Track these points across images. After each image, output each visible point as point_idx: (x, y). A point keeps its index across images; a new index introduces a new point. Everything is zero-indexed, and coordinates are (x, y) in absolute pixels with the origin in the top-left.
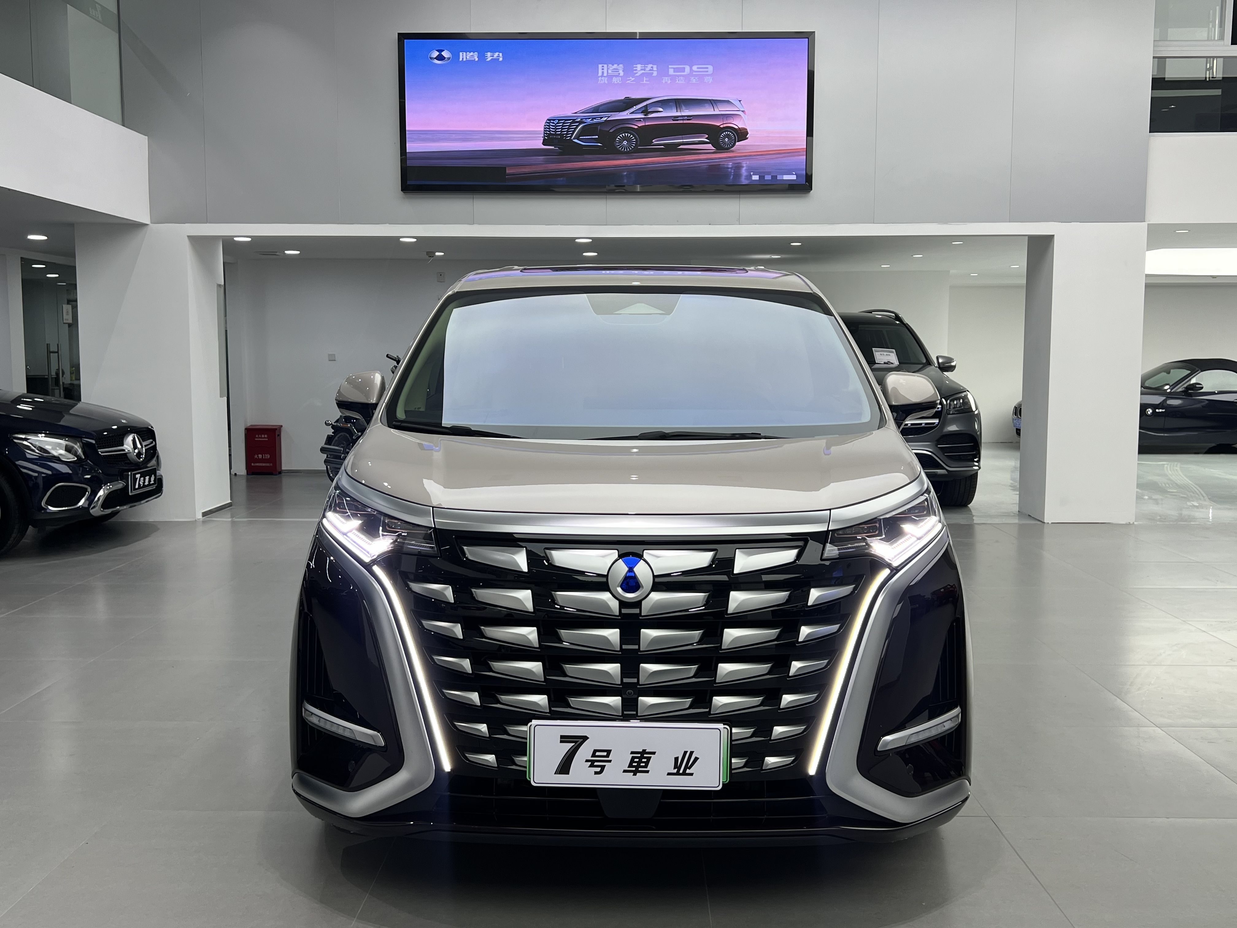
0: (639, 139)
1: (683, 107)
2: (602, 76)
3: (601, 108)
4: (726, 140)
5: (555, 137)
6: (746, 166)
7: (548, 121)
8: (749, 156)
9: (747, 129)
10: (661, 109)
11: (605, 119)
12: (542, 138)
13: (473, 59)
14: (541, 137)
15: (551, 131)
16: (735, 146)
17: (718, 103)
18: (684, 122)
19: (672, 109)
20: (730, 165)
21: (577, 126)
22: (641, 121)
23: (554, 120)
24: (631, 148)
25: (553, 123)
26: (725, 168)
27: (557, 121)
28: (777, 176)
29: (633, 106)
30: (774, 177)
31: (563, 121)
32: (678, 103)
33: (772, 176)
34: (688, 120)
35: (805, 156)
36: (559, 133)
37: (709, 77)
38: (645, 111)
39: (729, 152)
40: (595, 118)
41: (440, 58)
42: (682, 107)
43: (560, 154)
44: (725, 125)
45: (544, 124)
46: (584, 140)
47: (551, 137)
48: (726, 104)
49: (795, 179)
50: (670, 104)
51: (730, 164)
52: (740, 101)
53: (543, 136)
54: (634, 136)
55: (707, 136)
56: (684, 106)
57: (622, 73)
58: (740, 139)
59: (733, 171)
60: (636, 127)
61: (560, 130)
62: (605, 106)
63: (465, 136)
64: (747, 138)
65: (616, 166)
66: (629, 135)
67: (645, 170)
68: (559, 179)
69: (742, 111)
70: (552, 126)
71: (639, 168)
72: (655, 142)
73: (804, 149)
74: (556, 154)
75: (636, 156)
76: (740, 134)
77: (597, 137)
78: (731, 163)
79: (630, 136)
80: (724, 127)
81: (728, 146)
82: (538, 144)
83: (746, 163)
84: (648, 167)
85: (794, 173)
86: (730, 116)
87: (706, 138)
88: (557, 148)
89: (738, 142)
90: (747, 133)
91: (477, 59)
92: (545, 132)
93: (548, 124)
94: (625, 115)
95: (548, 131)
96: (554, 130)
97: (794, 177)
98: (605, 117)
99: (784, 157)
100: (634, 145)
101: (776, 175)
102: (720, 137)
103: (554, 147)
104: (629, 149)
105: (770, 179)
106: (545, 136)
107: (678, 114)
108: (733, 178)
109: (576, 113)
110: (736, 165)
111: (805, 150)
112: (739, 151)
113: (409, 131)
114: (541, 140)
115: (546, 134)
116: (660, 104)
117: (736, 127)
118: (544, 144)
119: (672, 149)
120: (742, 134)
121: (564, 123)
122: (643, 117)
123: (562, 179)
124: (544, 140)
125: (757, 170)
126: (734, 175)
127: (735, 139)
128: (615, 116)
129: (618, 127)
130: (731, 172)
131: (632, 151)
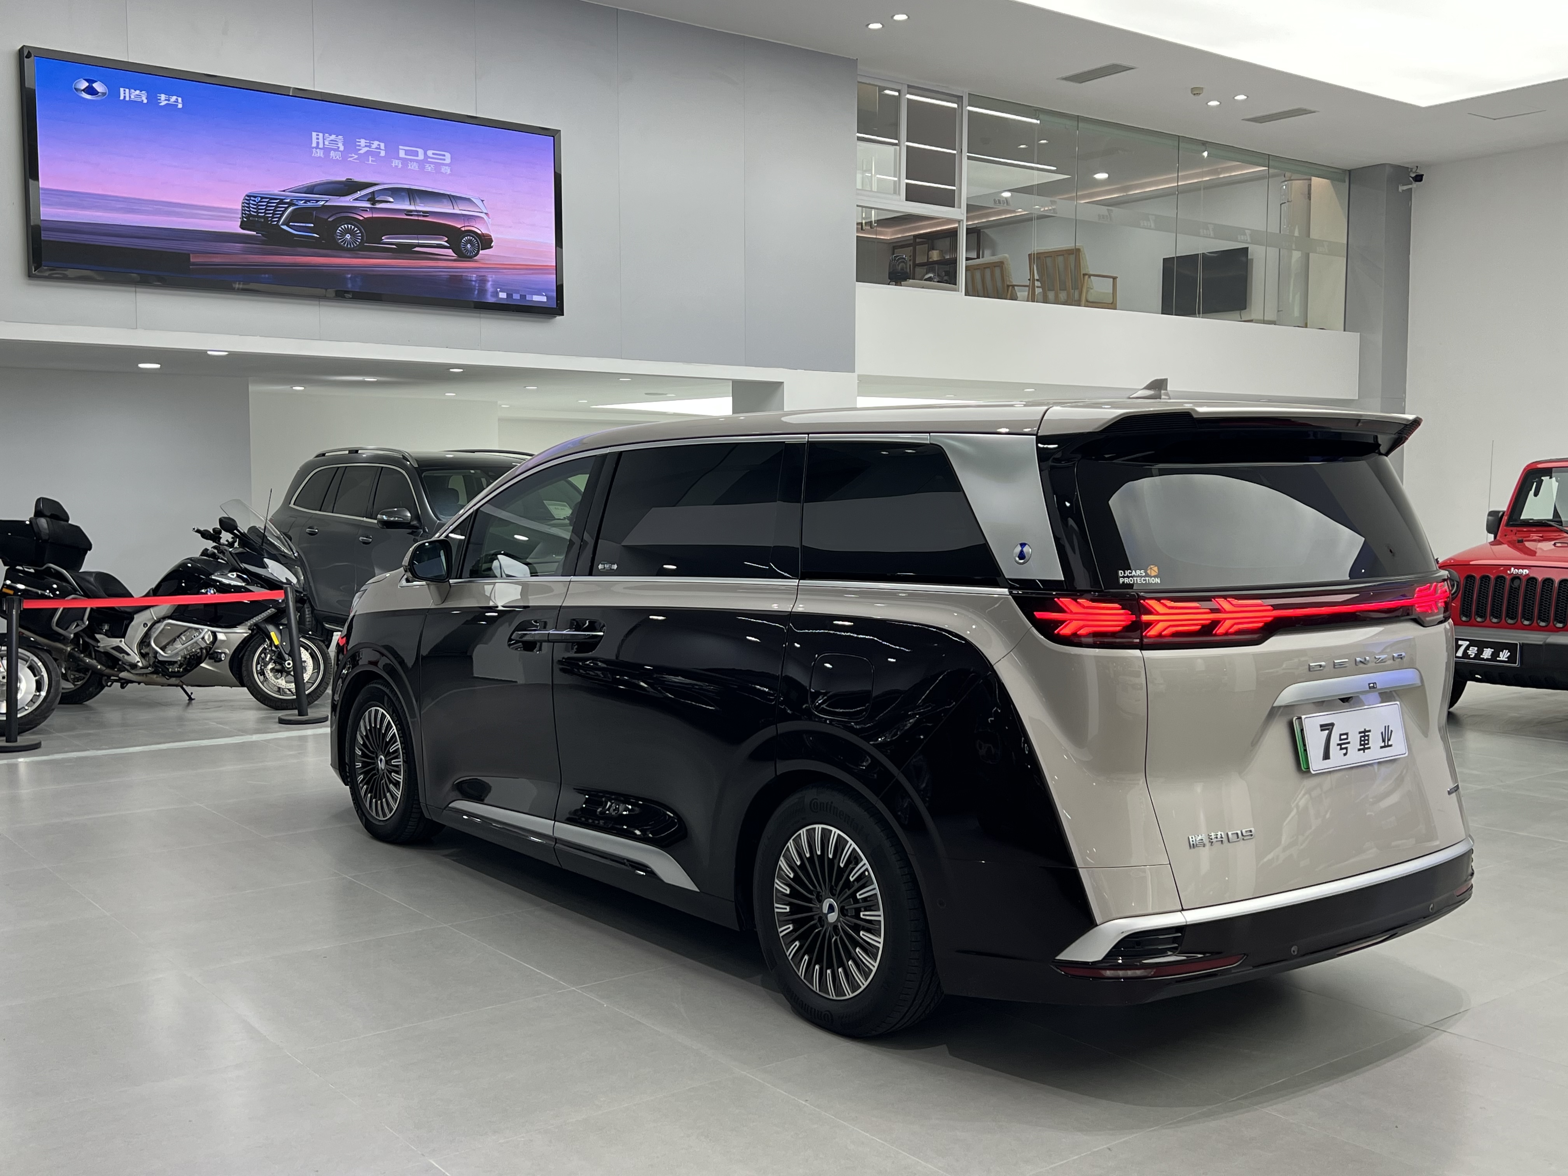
0: (365, 234)
1: (418, 200)
3: (316, 189)
4: (469, 246)
5: (256, 219)
6: (493, 281)
7: (247, 198)
8: (497, 269)
9: (490, 236)
10: (391, 200)
11: (322, 203)
12: (240, 220)
14: (237, 218)
15: (251, 210)
16: (479, 255)
17: (458, 201)
18: (420, 218)
19: (404, 201)
20: (474, 277)
21: (286, 209)
22: (367, 211)
23: (255, 197)
24: (356, 244)
25: (255, 201)
26: (467, 280)
27: (259, 199)
29: (357, 192)
30: (523, 297)
31: (267, 200)
32: (412, 194)
33: (521, 295)
34: (424, 216)
35: (555, 276)
36: (263, 214)
37: (447, 168)
38: (372, 199)
39: (472, 261)
40: (309, 201)
41: (90, 91)
42: (416, 199)
43: (263, 243)
44: (466, 228)
45: (241, 200)
46: (296, 228)
47: (251, 219)
48: (466, 203)
49: (546, 301)
50: (403, 194)
52: (482, 201)
53: (240, 216)
54: (359, 229)
55: (447, 239)
56: (420, 198)
58: (483, 248)
59: (477, 285)
60: (361, 218)
61: (263, 211)
62: (322, 187)
63: (130, 204)
64: (492, 247)
65: (337, 266)
66: (353, 227)
67: (375, 273)
68: (263, 276)
69: (486, 213)
70: (252, 204)
71: (367, 271)
72: (385, 239)
73: (553, 266)
74: (258, 243)
75: (362, 254)
76: (484, 242)
77: (312, 225)
78: (475, 274)
80: (465, 231)
81: (471, 254)
82: (234, 227)
83: (492, 277)
84: (373, 271)
85: (544, 294)
86: (472, 218)
87: (445, 242)
88: (259, 235)
89: (481, 250)
90: (492, 241)
92: (244, 212)
93: (248, 202)
94: (347, 201)
95: (247, 211)
96: (255, 210)
97: (544, 299)
98: (322, 201)
99: (533, 274)
100: (359, 241)
101: (525, 294)
102: (461, 242)
103: (255, 233)
104: (353, 245)
105: (519, 298)
106: (243, 217)
107: (412, 208)
108: (478, 293)
109: (284, 191)
110: (481, 278)
111: (555, 268)
112: (483, 262)
113: (43, 189)
114: (238, 221)
115: (245, 214)
116: (390, 192)
117: (479, 232)
118: (242, 226)
119: (405, 251)
120: (486, 242)
121: (268, 202)
122: (369, 206)
123: (267, 276)
124: (242, 222)
125: (504, 286)
126: (478, 289)
127: (479, 246)
128: (335, 202)
129: (338, 216)
130: (475, 286)
131: (357, 248)
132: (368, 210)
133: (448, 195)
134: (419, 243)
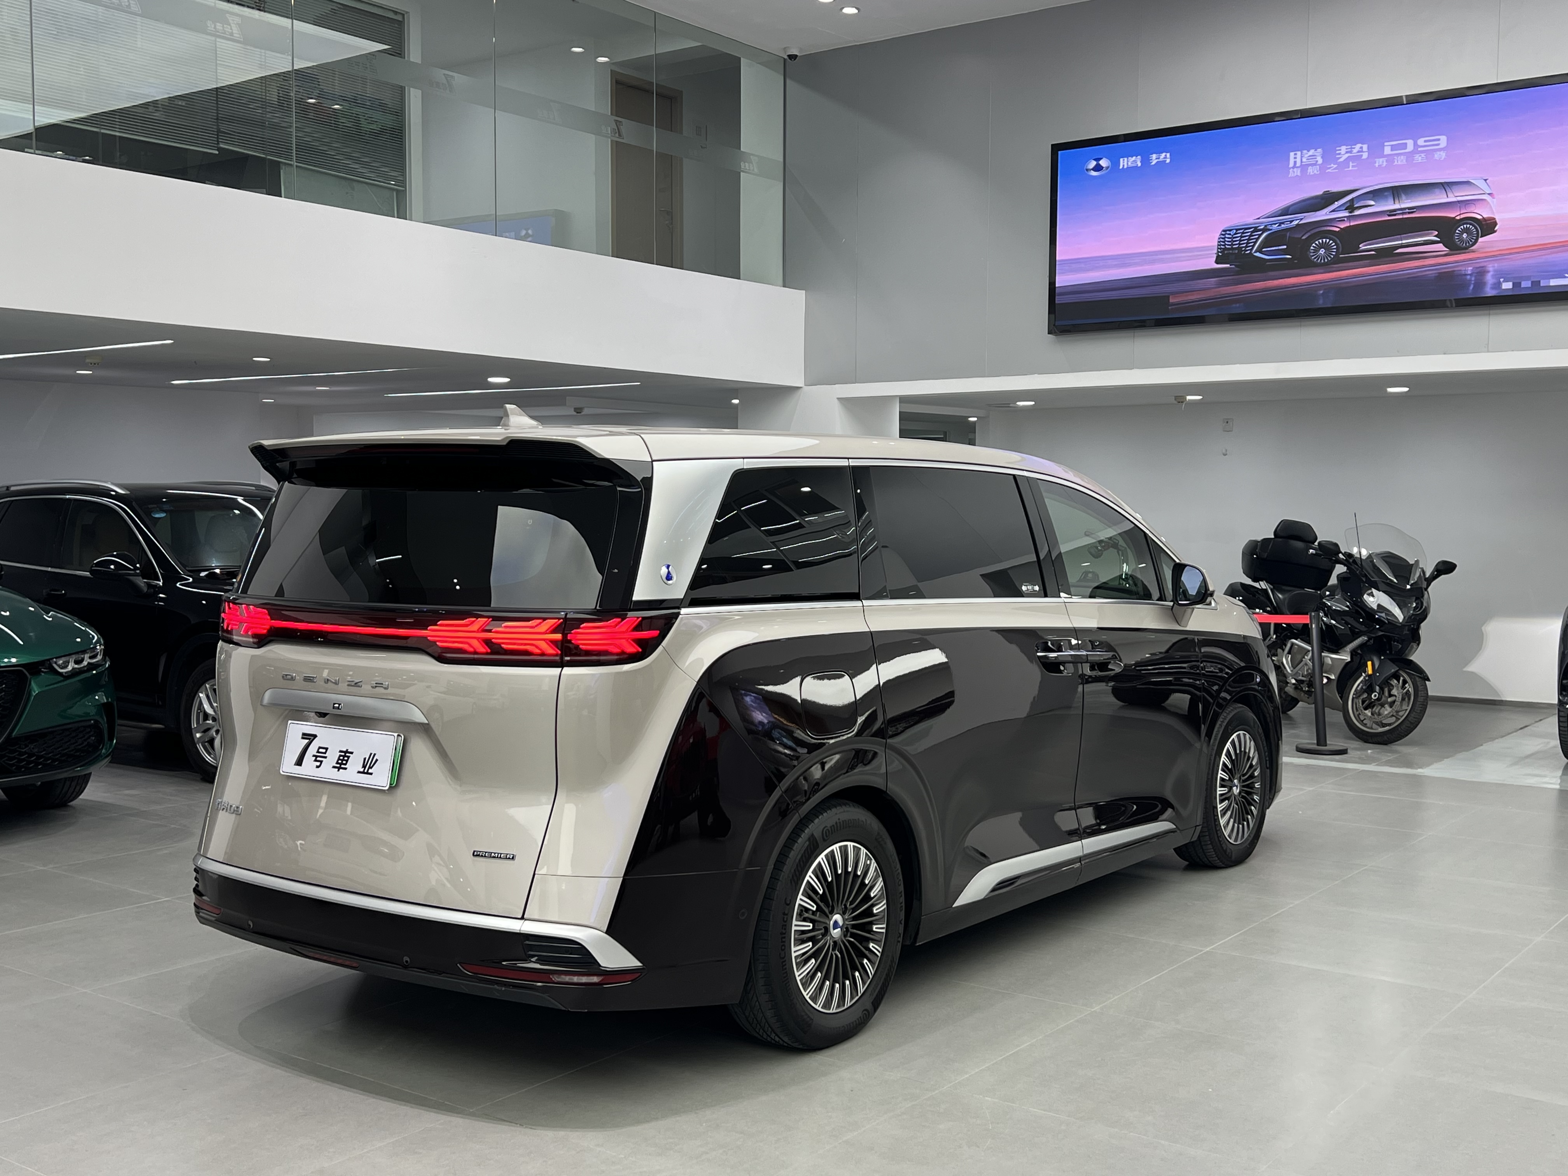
0: (1340, 245)
1: (1404, 197)
2: (1294, 167)
3: (1291, 210)
4: (1465, 236)
5: (1231, 252)
6: (1495, 271)
7: (1223, 233)
8: (1498, 256)
9: (1495, 219)
10: (1372, 203)
11: (1296, 223)
12: (1215, 256)
13: (1134, 165)
14: (1213, 254)
15: (1226, 244)
16: (1477, 244)
17: (1454, 187)
18: (1404, 217)
19: (1387, 201)
20: (1469, 270)
21: (1260, 235)
22: (1344, 220)
23: (1230, 231)
24: (1330, 257)
25: (1230, 234)
26: (1460, 275)
27: (1235, 231)
28: (1540, 281)
29: (1334, 203)
30: (1536, 284)
31: (1241, 231)
32: (1396, 192)
33: (1532, 282)
34: (1409, 213)
36: (1237, 246)
38: (1351, 207)
39: (1468, 252)
40: (1283, 223)
41: (1098, 168)
42: (1401, 197)
43: (1238, 273)
44: (1462, 216)
45: (1217, 235)
46: (1267, 253)
47: (1226, 252)
48: (1466, 187)
50: (1386, 194)
51: (1469, 268)
52: (1486, 180)
53: (1216, 252)
54: (1334, 241)
55: (1437, 233)
56: (1405, 194)
57: (1320, 160)
58: (1483, 235)
59: (1473, 279)
60: (1338, 229)
61: (1238, 242)
62: (1296, 206)
63: (1122, 260)
64: (1495, 231)
65: (1309, 284)
66: (1328, 240)
68: (1234, 305)
69: (1489, 194)
70: (1227, 238)
71: (1340, 284)
72: (1362, 247)
74: (1232, 274)
75: (1337, 267)
76: (1485, 227)
77: (1285, 247)
78: (1471, 267)
79: (1329, 242)
80: (1461, 219)
81: (1467, 244)
82: (1210, 263)
83: (1493, 267)
84: (1355, 281)
85: (1567, 275)
86: (1470, 202)
87: (1435, 236)
88: (1233, 266)
89: (1481, 237)
90: (1495, 224)
91: (1139, 164)
92: (1219, 247)
93: (1223, 237)
94: (1323, 215)
95: (1223, 245)
96: (1230, 243)
97: (1566, 282)
98: (1296, 220)
99: (1552, 253)
100: (1334, 253)
101: (1538, 280)
102: (1455, 232)
103: (1229, 265)
105: (1530, 286)
106: (1218, 252)
107: (1397, 206)
108: (1473, 289)
109: (1259, 219)
110: (1478, 270)
112: (1482, 250)
113: (1060, 261)
114: (1213, 257)
115: (1220, 249)
116: (1372, 195)
117: (1479, 217)
118: (1217, 262)
119: (1386, 255)
120: (1488, 226)
121: (1243, 233)
122: (1347, 214)
123: (1238, 305)
124: (1218, 257)
125: (1509, 274)
126: (1474, 284)
127: (1478, 233)
128: (1312, 218)
129: (1313, 232)
130: (1471, 280)
131: (1332, 261)
132: (1346, 219)
133: (1441, 183)
134: (1402, 243)
